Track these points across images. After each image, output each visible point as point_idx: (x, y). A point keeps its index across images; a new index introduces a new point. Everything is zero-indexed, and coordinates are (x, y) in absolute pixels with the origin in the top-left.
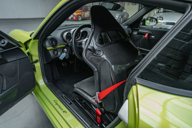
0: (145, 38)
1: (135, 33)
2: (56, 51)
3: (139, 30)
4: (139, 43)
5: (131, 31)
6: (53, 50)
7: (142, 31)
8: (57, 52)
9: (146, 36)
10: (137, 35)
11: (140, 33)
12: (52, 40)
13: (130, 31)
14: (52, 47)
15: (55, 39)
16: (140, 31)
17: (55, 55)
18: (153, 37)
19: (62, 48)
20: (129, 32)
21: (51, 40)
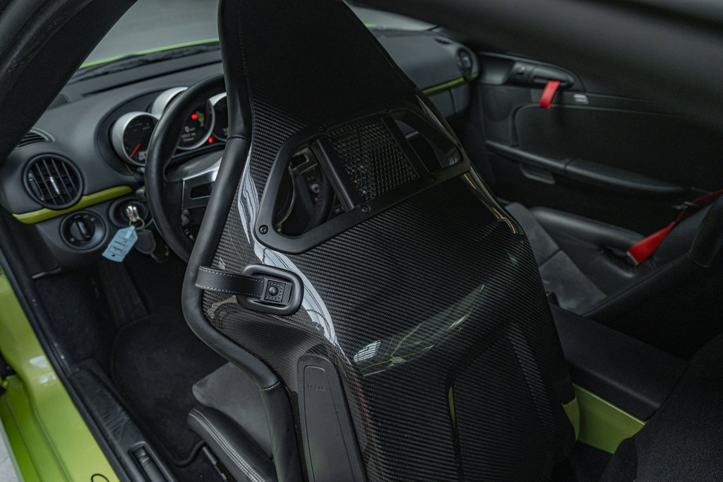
0: (544, 106)
1: (496, 78)
2: (81, 225)
3: (512, 63)
4: (514, 128)
5: (475, 69)
6: (57, 222)
7: (530, 68)
8: (86, 226)
9: (549, 92)
10: (504, 89)
11: (518, 77)
12: (44, 170)
13: (470, 69)
14: (45, 211)
15: (58, 162)
16: (520, 67)
17: (77, 243)
18: (580, 98)
19: (111, 200)
20: (466, 71)
21: (33, 169)
